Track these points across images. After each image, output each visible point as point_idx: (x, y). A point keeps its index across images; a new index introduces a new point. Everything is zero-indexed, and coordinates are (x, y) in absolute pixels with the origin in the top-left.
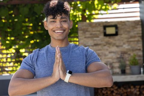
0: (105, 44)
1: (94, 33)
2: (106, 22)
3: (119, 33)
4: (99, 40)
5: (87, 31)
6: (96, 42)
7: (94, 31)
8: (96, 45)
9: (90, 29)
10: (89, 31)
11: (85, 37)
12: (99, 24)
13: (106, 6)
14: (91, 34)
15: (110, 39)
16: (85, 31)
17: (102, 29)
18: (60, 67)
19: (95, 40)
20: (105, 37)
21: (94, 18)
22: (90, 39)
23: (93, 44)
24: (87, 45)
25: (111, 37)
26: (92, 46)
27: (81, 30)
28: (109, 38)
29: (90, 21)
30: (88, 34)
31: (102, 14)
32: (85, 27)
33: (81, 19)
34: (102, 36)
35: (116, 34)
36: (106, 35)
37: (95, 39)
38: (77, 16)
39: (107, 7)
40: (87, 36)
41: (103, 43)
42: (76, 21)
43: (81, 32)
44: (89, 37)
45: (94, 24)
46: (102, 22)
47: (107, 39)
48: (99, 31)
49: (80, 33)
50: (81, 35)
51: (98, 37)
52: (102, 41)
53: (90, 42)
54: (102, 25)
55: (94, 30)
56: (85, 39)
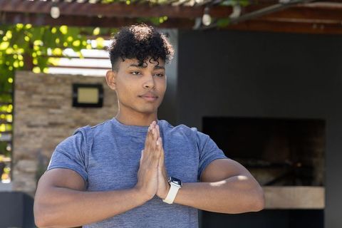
0: (73, 124)
1: (50, 97)
2: (79, 76)
3: (106, 102)
4: (61, 114)
5: (35, 92)
6: (52, 119)
7: (51, 94)
8: (53, 125)
9: (42, 88)
10: (40, 94)
11: (30, 107)
12: (63, 79)
13: (81, 41)
14: (44, 100)
15: (83, 115)
16: (30, 92)
17: (68, 90)
18: (160, 169)
19: (53, 114)
20: (74, 109)
21: (52, 66)
22: (40, 110)
23: (46, 123)
24: (33, 123)
25: (88, 110)
26: (45, 126)
27: (22, 89)
28: (84, 112)
29: (42, 70)
30: (36, 99)
31: (70, 58)
32: (30, 84)
33: (22, 64)
34: (67, 107)
35: (100, 104)
36: (76, 104)
37: (52, 111)
38: (15, 57)
39: (84, 43)
40: (35, 103)
41: (70, 121)
42: (11, 68)
43: (23, 93)
44: (38, 107)
45: (52, 78)
46: (70, 76)
47: (78, 113)
48: (62, 95)
49: (19, 95)
50: (22, 100)
51: (58, 108)
52: (67, 117)
53: (41, 117)
54: (69, 82)
55: (51, 91)
56: (30, 110)
